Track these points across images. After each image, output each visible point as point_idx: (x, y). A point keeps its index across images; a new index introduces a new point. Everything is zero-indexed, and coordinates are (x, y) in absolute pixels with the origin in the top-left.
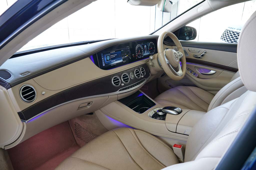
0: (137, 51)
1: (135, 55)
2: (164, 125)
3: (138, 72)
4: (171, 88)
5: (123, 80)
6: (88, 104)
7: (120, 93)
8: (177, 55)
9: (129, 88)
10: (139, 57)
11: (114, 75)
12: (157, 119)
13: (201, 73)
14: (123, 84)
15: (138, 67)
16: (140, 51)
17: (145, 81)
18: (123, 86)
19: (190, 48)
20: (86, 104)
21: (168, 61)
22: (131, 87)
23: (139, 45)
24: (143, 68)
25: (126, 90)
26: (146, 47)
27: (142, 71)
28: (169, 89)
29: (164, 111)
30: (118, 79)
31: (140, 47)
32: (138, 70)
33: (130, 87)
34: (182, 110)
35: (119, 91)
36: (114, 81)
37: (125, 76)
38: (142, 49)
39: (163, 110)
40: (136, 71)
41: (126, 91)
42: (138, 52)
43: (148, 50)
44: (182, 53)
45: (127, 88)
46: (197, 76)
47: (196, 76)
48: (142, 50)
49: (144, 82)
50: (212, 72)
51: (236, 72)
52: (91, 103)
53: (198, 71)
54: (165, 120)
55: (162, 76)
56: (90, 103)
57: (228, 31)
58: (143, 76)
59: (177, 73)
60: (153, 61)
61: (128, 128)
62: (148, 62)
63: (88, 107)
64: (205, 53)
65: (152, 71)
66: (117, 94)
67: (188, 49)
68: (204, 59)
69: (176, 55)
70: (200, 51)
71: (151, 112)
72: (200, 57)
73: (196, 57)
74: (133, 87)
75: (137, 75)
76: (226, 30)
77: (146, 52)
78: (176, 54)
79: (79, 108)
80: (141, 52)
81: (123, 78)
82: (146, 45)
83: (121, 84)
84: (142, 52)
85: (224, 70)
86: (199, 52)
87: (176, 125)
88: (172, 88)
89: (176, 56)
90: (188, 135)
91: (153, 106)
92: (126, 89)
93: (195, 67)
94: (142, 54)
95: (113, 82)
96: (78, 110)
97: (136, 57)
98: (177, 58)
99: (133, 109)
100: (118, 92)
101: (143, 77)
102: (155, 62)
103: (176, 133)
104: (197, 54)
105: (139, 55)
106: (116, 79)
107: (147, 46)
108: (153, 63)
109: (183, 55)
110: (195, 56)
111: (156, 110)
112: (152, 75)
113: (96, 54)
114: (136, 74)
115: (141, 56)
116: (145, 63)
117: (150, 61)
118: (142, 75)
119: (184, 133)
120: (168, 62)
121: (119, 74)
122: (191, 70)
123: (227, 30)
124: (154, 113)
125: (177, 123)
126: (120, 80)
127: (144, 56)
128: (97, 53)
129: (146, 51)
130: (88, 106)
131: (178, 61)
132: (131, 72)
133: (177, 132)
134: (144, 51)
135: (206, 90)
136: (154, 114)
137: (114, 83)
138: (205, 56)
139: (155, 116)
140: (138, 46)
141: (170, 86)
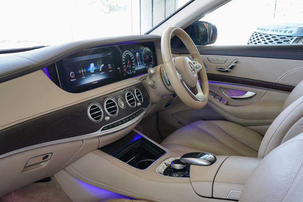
0: (124, 62)
1: (122, 69)
2: (189, 185)
3: (132, 97)
4: (181, 127)
5: (107, 110)
6: (44, 159)
7: (104, 134)
8: (194, 67)
9: (118, 124)
10: (129, 72)
11: (90, 101)
12: (173, 176)
13: (231, 98)
14: (107, 118)
15: (130, 88)
16: (129, 62)
17: (144, 112)
18: (109, 121)
19: (210, 57)
20: (40, 159)
21: (180, 75)
22: (122, 122)
23: (127, 52)
24: (139, 90)
25: (113, 128)
26: (138, 56)
27: (137, 94)
28: (179, 129)
29: (185, 160)
30: (99, 109)
31: (130, 54)
32: (131, 93)
33: (120, 123)
34: (215, 158)
35: (102, 130)
36: (91, 112)
37: (110, 104)
38: (132, 58)
39: (183, 160)
40: (127, 95)
41: (114, 131)
42: (126, 64)
43: (141, 60)
44: (200, 64)
45: (116, 125)
46: (225, 102)
47: (223, 102)
48: (133, 61)
49: (142, 114)
50: (249, 94)
51: (291, 91)
52: (50, 155)
53: (225, 95)
54: (189, 177)
55: (166, 106)
56: (47, 156)
57: (258, 35)
58: (139, 104)
59: (196, 96)
60: (154, 78)
61: (122, 199)
62: (145, 81)
63: (44, 165)
64: (236, 62)
65: (153, 96)
66: (98, 137)
67: (208, 58)
68: (235, 74)
69: (192, 66)
70: (227, 60)
71: (160, 165)
72: (227, 71)
73: (221, 70)
74: (125, 122)
75: (130, 102)
76: (255, 34)
77: (140, 64)
78: (192, 64)
79: (25, 167)
80: (131, 63)
81: (107, 106)
82: (139, 52)
83: (104, 118)
84: (133, 64)
85: (269, 90)
86: (225, 62)
87: (212, 183)
88: (184, 126)
89: (192, 68)
90: (238, 201)
91: (160, 156)
92: (113, 126)
93: (220, 88)
94: (133, 67)
95: (89, 115)
96: (24, 173)
97: (123, 72)
98: (193, 71)
99: (127, 163)
100: (99, 133)
101: (140, 106)
102: (157, 79)
103: (212, 198)
104: (223, 66)
105: (128, 69)
106: (94, 109)
107: (141, 55)
108: (154, 82)
109: (201, 67)
110: (220, 68)
111: (169, 161)
112: (153, 104)
113: (54, 64)
114: (128, 100)
115: (132, 71)
116: (139, 82)
117: (148, 78)
118: (137, 102)
119: (228, 198)
120: (181, 78)
121: (101, 100)
122: (214, 93)
123: (255, 32)
124: (166, 167)
125: (213, 180)
126: (102, 111)
127: (136, 71)
128: (57, 63)
129: (139, 62)
130: (43, 163)
131: (196, 75)
132: (119, 96)
133: (214, 196)
134: (136, 62)
135: (244, 125)
136: (166, 170)
137: (92, 116)
138: (235, 68)
139: (169, 171)
140: (126, 54)
141: (180, 123)
